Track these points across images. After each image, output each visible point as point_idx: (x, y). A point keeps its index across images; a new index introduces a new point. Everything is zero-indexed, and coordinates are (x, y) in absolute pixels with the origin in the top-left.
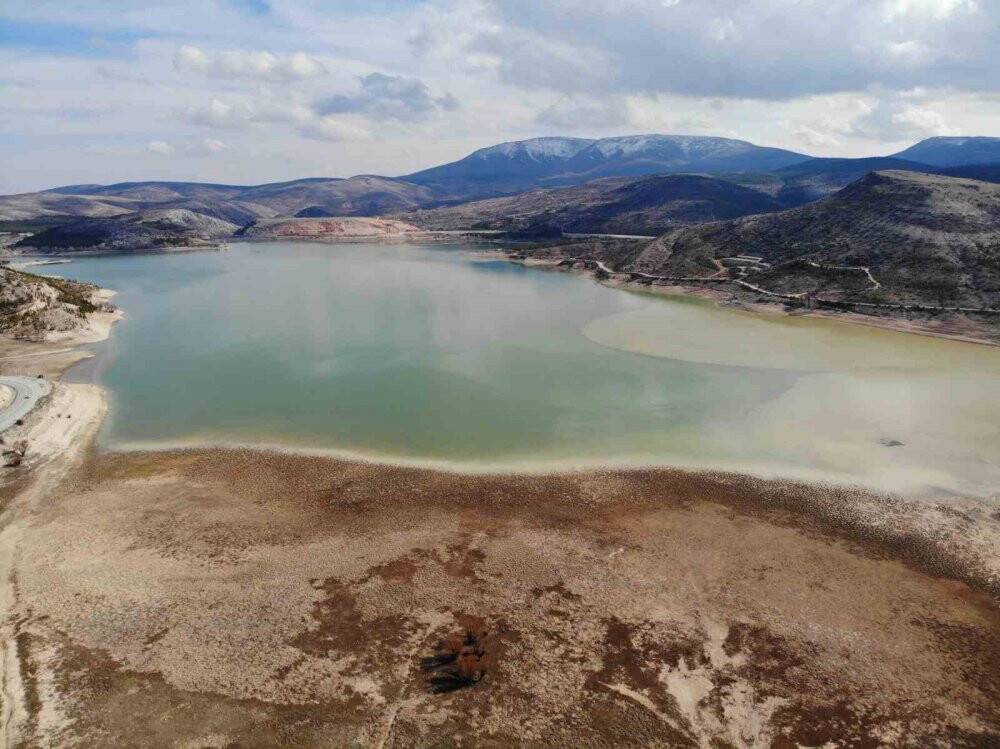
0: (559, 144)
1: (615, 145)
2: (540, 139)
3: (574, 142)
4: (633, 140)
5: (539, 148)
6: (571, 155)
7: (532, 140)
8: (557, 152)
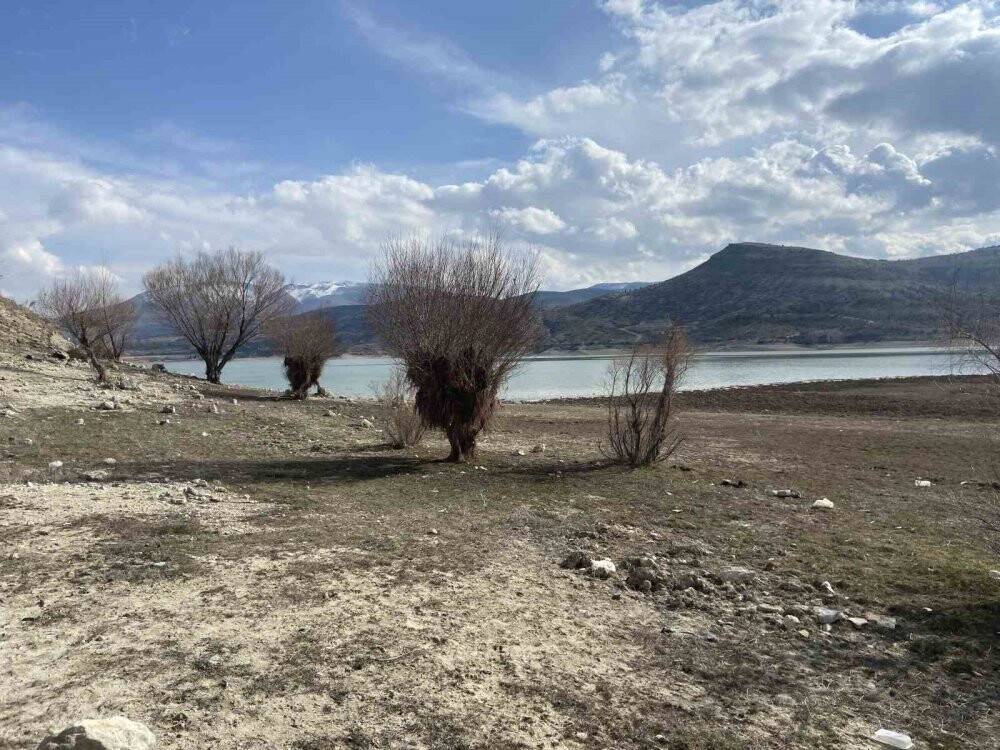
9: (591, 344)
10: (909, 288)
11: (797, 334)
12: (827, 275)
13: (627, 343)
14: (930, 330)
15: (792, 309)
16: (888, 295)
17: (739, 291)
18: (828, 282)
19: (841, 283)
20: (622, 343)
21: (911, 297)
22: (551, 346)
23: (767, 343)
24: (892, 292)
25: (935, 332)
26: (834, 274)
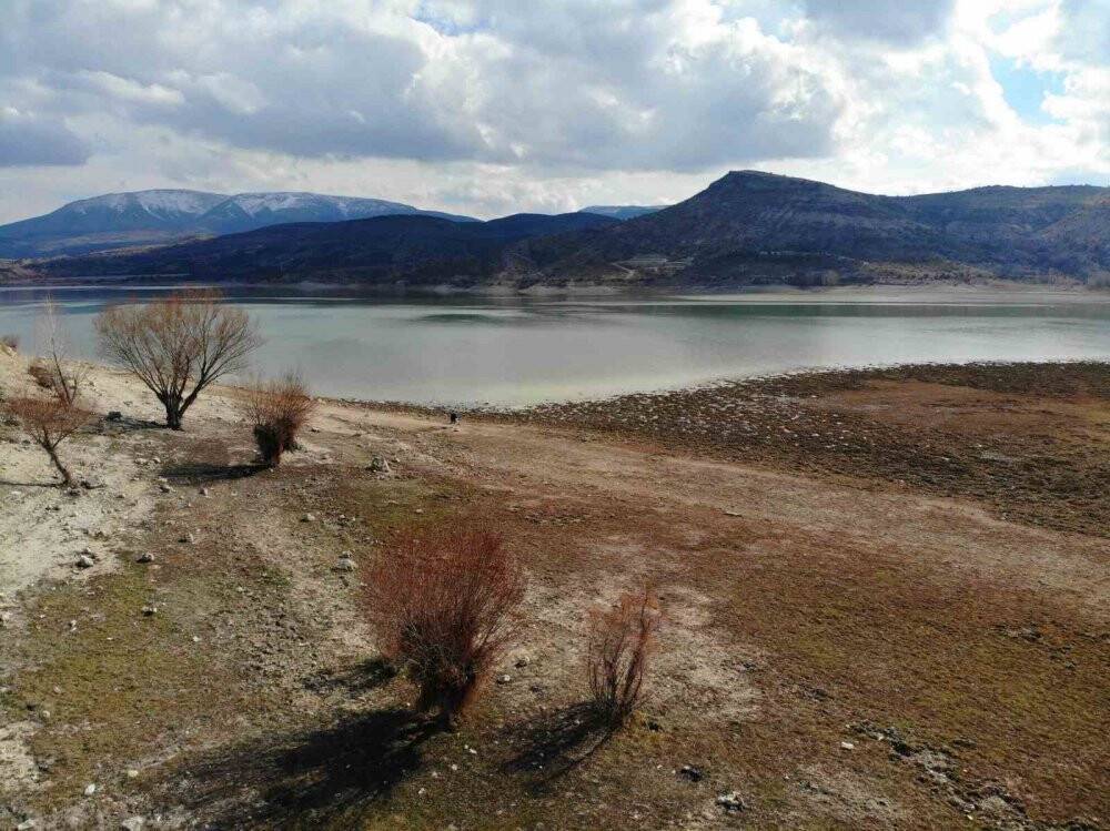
0: (185, 197)
1: (259, 201)
2: (157, 191)
3: (203, 197)
4: (280, 197)
5: (156, 202)
6: (202, 212)
7: (147, 192)
8: (184, 208)
9: (581, 280)
10: (905, 229)
11: (793, 275)
12: (826, 210)
13: (619, 280)
14: (922, 274)
15: (789, 246)
16: (884, 235)
17: (736, 225)
18: (827, 217)
19: (841, 220)
20: (613, 280)
21: (907, 238)
22: (537, 281)
23: (762, 283)
24: (889, 232)
25: (926, 276)
26: (834, 210)
